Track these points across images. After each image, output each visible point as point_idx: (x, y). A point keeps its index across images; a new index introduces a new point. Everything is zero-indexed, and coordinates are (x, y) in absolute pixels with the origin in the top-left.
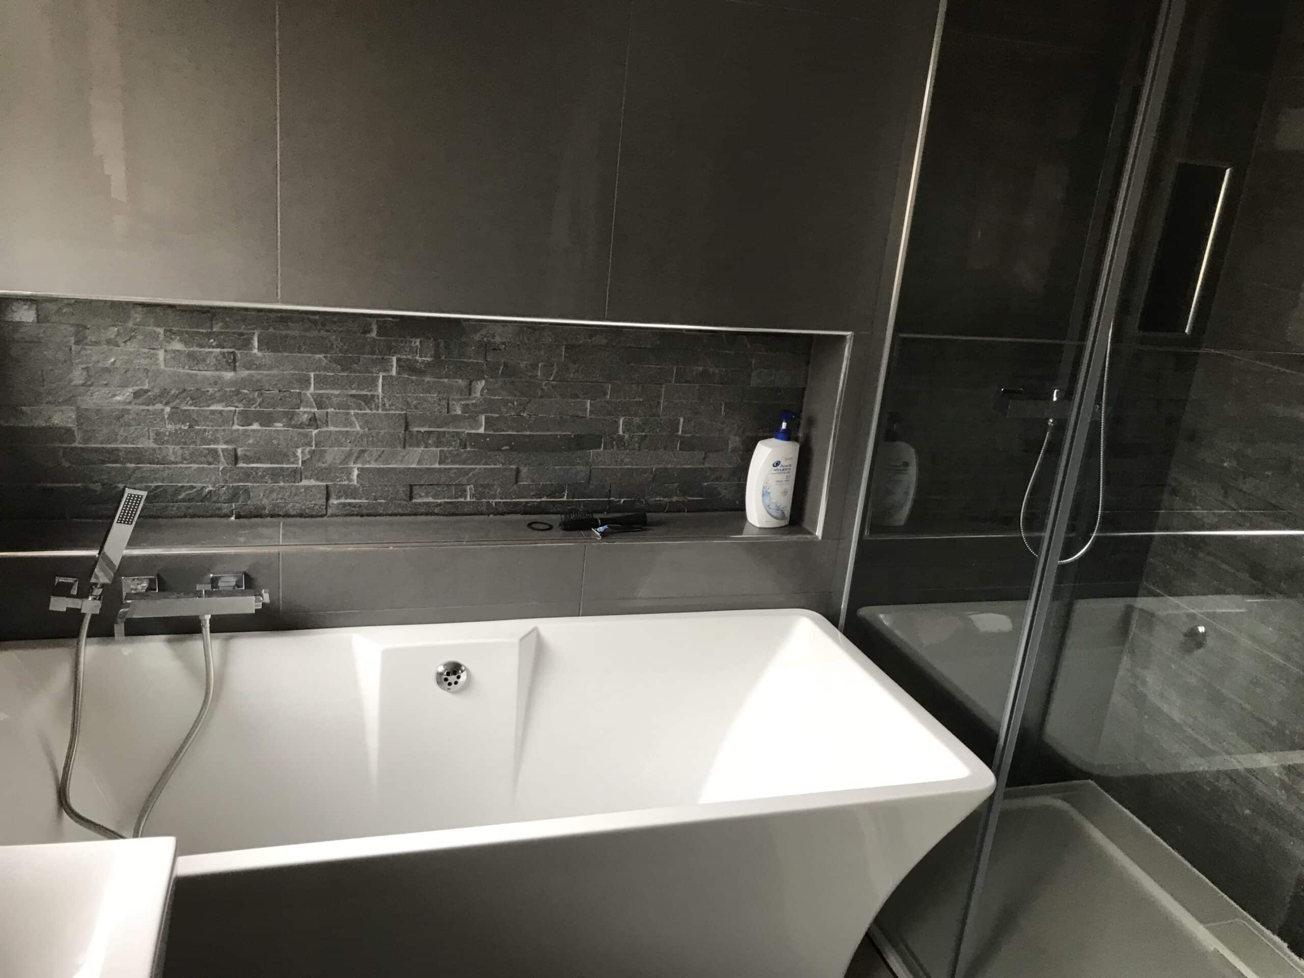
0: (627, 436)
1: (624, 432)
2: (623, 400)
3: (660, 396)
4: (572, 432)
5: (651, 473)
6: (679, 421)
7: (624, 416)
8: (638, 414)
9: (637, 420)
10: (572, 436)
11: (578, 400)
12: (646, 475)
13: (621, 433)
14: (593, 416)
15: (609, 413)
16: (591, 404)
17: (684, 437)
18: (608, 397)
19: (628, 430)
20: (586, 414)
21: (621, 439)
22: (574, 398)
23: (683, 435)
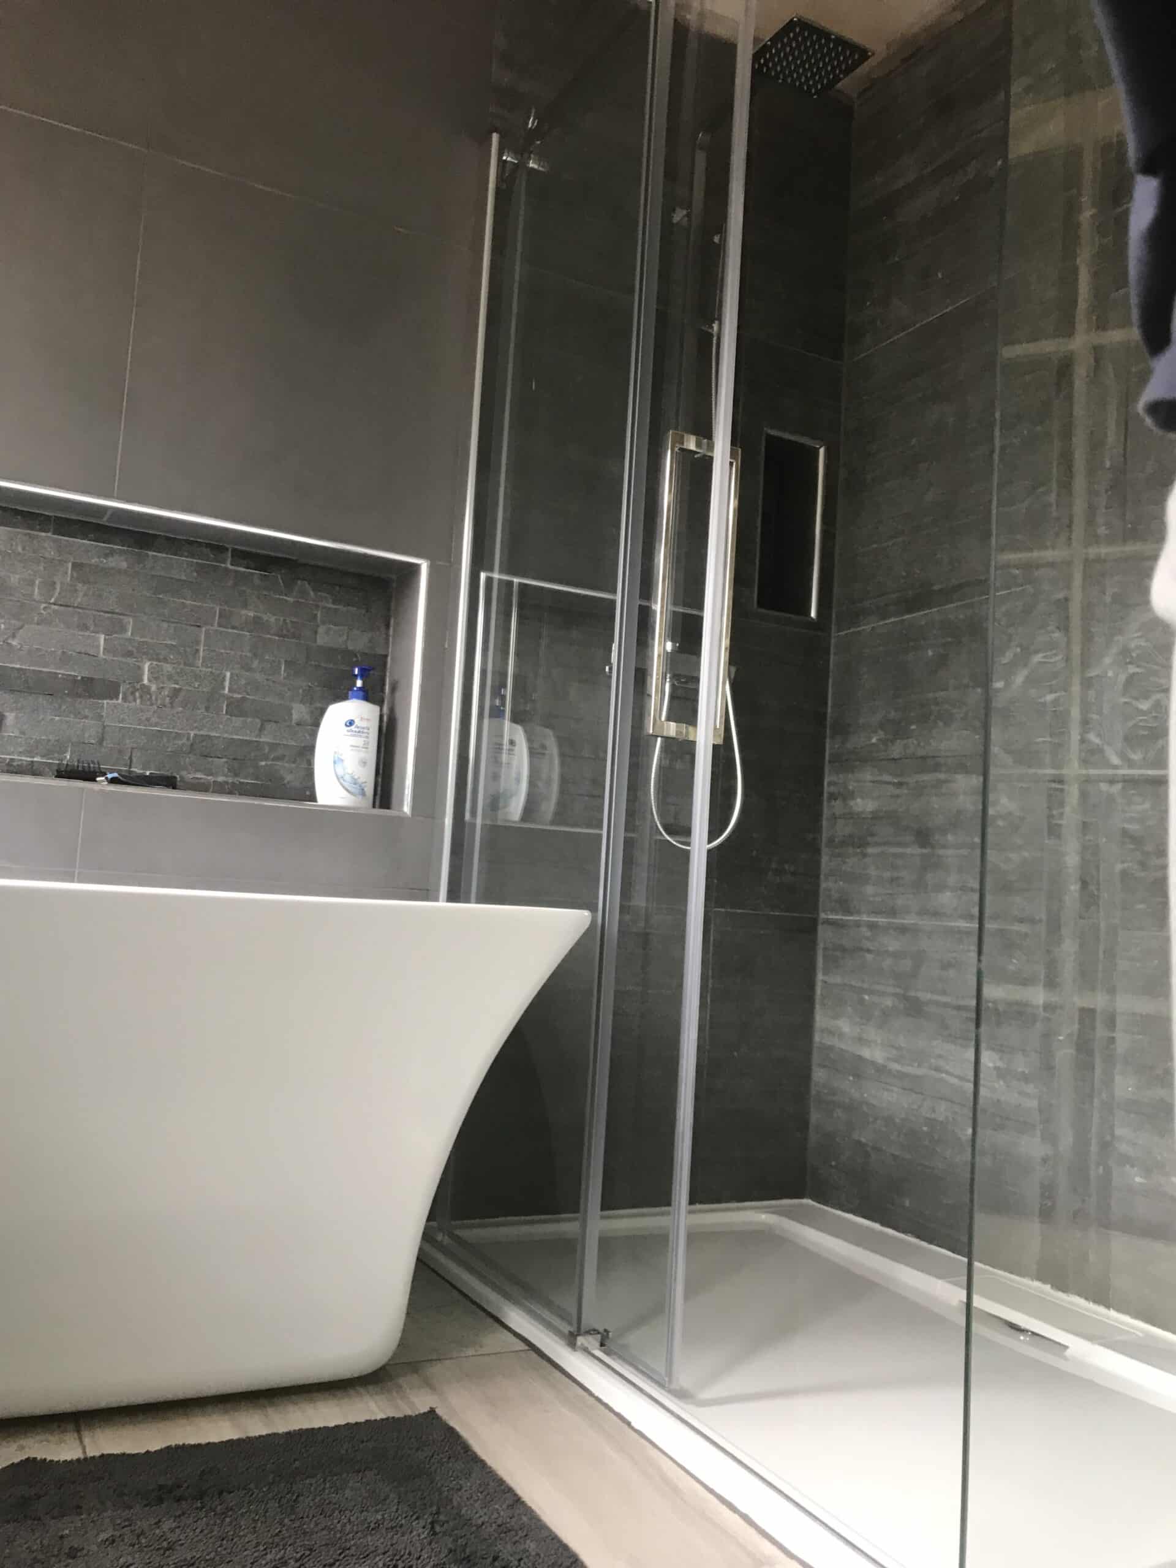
0: (154, 688)
1: (149, 681)
2: (150, 641)
3: (198, 643)
4: (80, 672)
5: (188, 739)
6: (225, 676)
7: (150, 660)
8: (169, 661)
9: (168, 668)
10: (79, 678)
11: (87, 634)
12: (180, 742)
13: (146, 681)
14: (109, 657)
15: (130, 654)
16: (105, 640)
17: (232, 697)
18: (130, 633)
19: (156, 679)
20: (99, 652)
21: (146, 690)
22: (82, 630)
23: (231, 695)
